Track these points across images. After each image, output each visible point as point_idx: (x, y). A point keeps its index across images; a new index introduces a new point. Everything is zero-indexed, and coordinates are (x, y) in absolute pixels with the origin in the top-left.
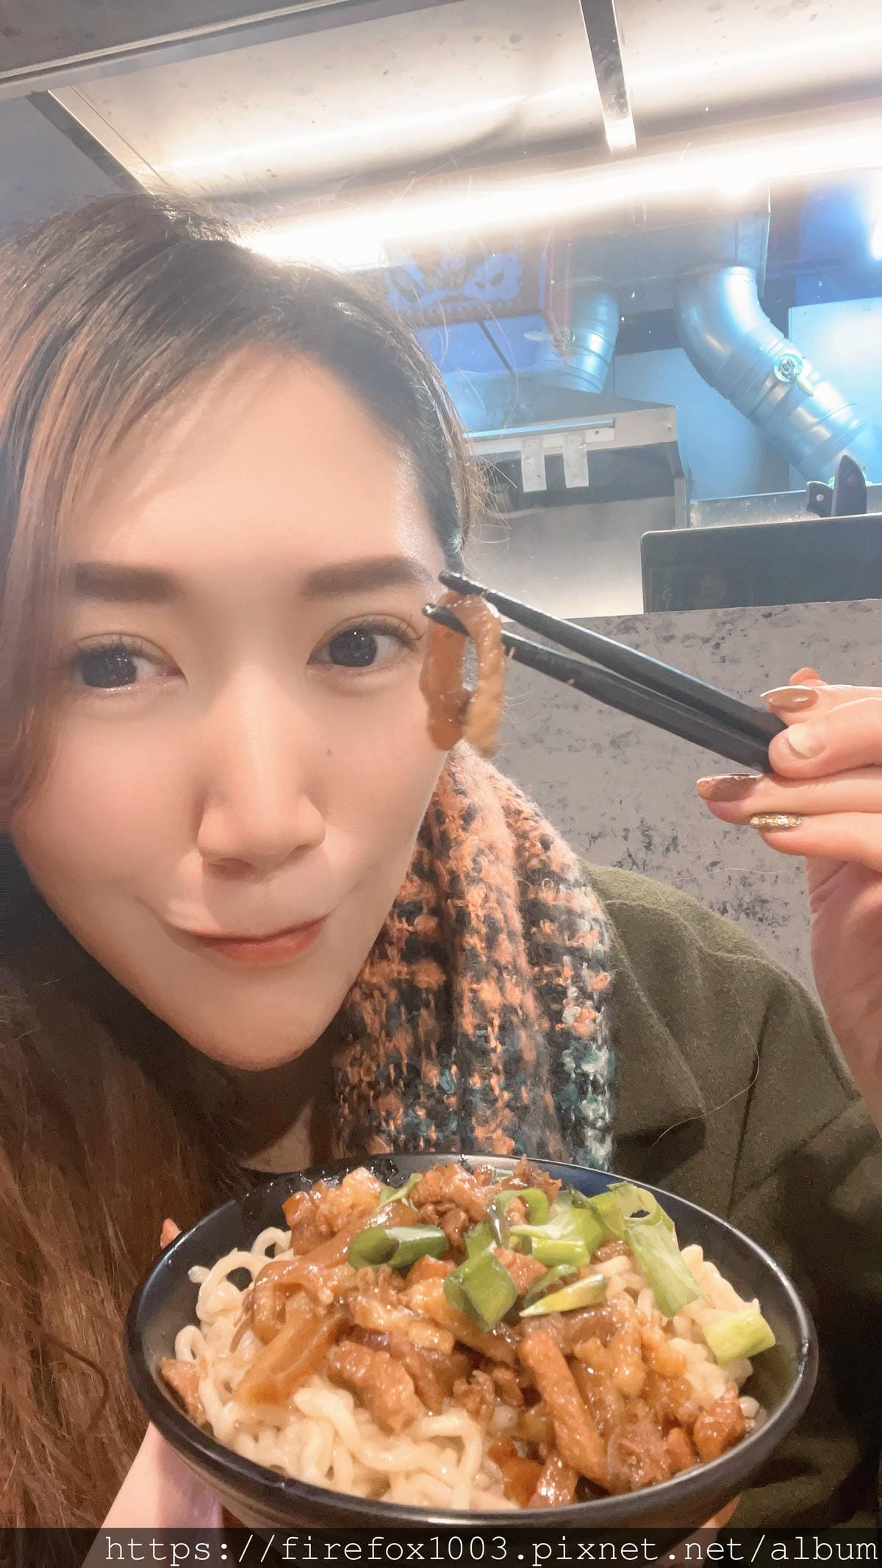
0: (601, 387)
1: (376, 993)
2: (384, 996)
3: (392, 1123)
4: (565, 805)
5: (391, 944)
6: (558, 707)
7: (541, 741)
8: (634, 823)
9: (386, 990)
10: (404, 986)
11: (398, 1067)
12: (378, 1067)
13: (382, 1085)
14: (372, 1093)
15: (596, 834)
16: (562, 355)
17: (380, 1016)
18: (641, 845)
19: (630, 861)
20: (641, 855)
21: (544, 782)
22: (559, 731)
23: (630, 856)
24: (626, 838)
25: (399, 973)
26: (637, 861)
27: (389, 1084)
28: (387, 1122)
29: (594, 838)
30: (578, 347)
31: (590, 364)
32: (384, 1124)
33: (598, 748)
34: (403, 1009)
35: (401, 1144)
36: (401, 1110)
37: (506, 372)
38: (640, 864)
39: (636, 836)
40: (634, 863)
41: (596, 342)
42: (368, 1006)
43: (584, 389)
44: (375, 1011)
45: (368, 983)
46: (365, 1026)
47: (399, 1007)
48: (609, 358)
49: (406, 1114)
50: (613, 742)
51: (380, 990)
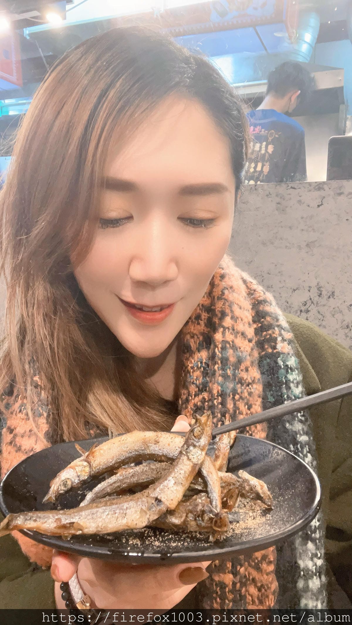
0: (309, 59)
1: (196, 337)
2: (198, 338)
3: (198, 381)
4: (282, 275)
5: (201, 320)
6: (282, 227)
7: (272, 243)
8: (314, 284)
9: (199, 336)
10: (206, 336)
11: (201, 363)
12: (194, 362)
13: (196, 368)
14: (192, 370)
15: (295, 288)
16: (292, 43)
17: (196, 345)
18: (316, 294)
19: (311, 302)
20: (316, 299)
21: (273, 263)
22: (281, 239)
23: (311, 299)
24: (309, 291)
25: (204, 330)
26: (314, 302)
27: (198, 367)
28: (196, 380)
29: (294, 290)
30: (299, 39)
31: (304, 48)
32: (195, 381)
33: (300, 248)
34: (204, 343)
35: (200, 389)
36: (201, 378)
37: (264, 52)
38: (315, 302)
39: (314, 290)
40: (312, 302)
41: (308, 37)
42: (192, 340)
43: (300, 60)
44: (194, 342)
45: (193, 333)
46: (191, 347)
47: (203, 343)
48: (313, 45)
49: (203, 379)
50: (307, 245)
51: (197, 335)
